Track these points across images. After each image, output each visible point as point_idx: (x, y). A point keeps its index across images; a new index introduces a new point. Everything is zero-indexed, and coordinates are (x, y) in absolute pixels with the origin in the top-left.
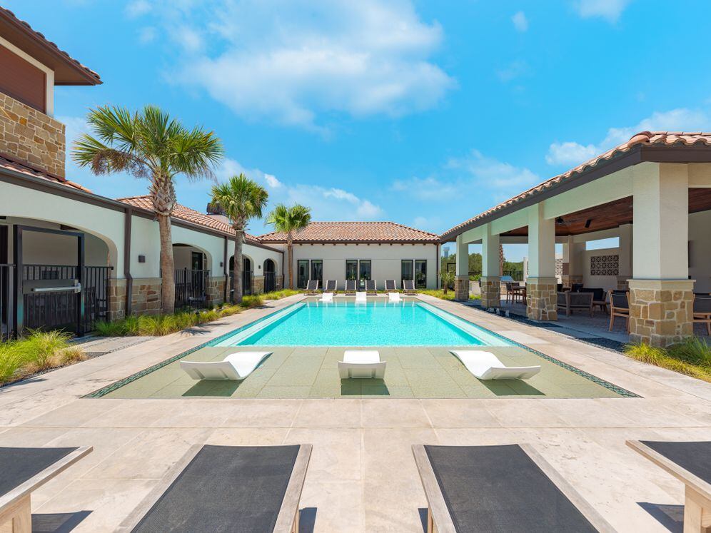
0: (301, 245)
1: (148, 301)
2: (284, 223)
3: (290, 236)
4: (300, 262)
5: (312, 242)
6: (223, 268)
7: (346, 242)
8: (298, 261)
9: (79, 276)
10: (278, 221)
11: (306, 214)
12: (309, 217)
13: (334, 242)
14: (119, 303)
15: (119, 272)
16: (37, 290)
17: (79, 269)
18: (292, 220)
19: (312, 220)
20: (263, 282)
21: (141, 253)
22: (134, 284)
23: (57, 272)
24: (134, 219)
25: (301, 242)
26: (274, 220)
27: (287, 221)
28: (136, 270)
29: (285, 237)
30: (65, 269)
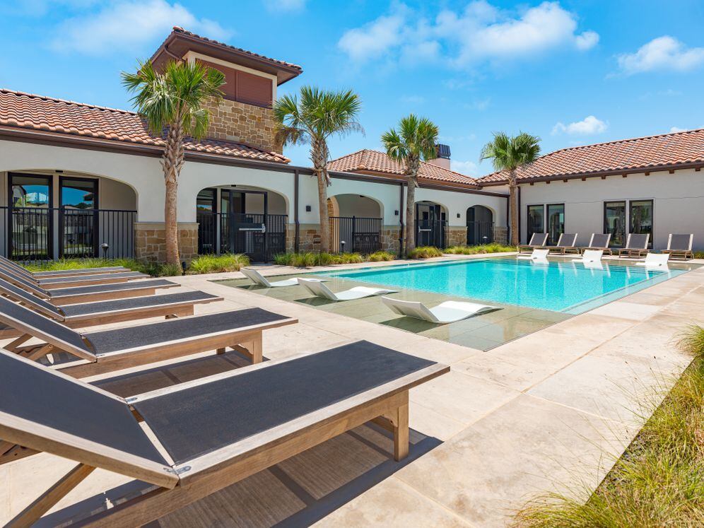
0: (532, 184)
1: (314, 243)
2: (505, 158)
3: (513, 175)
4: (531, 208)
5: (548, 180)
6: (399, 217)
7: (603, 175)
8: (528, 206)
9: (265, 222)
10: (498, 155)
11: (534, 145)
12: (537, 148)
13: (583, 176)
14: (290, 242)
15: (291, 219)
16: (240, 229)
17: (265, 216)
18: (516, 154)
19: (541, 154)
20: (466, 234)
21: (308, 204)
22: (301, 229)
23: (252, 218)
24: (301, 177)
25: (532, 181)
26: (492, 153)
27: (509, 155)
28: (304, 218)
29: (505, 176)
30: (256, 217)
